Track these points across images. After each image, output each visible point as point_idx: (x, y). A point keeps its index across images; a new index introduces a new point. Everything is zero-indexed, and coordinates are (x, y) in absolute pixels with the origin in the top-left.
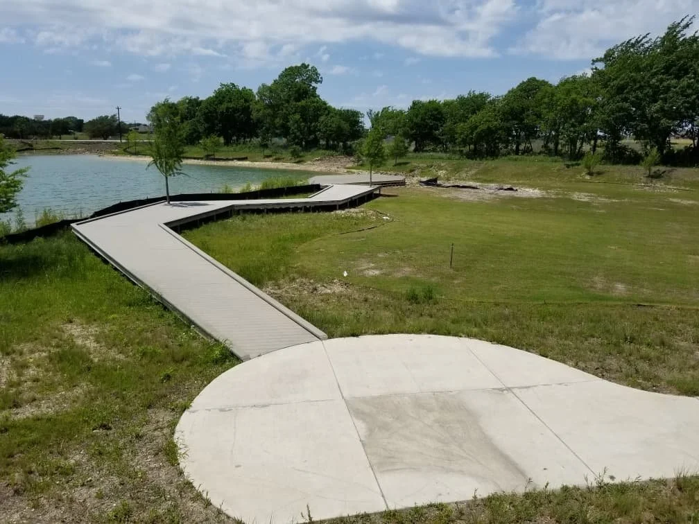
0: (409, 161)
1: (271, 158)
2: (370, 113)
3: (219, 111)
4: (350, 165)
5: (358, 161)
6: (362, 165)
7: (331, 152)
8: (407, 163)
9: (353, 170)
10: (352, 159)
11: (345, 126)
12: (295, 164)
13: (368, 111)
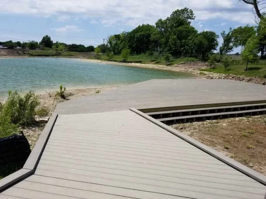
0: (259, 66)
1: (154, 62)
2: (223, 34)
3: (136, 36)
4: (204, 68)
5: (211, 65)
6: (214, 68)
7: (193, 59)
8: (258, 69)
9: (206, 72)
10: (207, 63)
11: (205, 42)
12: (165, 66)
13: (222, 32)
